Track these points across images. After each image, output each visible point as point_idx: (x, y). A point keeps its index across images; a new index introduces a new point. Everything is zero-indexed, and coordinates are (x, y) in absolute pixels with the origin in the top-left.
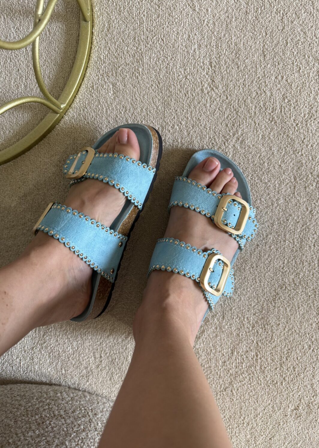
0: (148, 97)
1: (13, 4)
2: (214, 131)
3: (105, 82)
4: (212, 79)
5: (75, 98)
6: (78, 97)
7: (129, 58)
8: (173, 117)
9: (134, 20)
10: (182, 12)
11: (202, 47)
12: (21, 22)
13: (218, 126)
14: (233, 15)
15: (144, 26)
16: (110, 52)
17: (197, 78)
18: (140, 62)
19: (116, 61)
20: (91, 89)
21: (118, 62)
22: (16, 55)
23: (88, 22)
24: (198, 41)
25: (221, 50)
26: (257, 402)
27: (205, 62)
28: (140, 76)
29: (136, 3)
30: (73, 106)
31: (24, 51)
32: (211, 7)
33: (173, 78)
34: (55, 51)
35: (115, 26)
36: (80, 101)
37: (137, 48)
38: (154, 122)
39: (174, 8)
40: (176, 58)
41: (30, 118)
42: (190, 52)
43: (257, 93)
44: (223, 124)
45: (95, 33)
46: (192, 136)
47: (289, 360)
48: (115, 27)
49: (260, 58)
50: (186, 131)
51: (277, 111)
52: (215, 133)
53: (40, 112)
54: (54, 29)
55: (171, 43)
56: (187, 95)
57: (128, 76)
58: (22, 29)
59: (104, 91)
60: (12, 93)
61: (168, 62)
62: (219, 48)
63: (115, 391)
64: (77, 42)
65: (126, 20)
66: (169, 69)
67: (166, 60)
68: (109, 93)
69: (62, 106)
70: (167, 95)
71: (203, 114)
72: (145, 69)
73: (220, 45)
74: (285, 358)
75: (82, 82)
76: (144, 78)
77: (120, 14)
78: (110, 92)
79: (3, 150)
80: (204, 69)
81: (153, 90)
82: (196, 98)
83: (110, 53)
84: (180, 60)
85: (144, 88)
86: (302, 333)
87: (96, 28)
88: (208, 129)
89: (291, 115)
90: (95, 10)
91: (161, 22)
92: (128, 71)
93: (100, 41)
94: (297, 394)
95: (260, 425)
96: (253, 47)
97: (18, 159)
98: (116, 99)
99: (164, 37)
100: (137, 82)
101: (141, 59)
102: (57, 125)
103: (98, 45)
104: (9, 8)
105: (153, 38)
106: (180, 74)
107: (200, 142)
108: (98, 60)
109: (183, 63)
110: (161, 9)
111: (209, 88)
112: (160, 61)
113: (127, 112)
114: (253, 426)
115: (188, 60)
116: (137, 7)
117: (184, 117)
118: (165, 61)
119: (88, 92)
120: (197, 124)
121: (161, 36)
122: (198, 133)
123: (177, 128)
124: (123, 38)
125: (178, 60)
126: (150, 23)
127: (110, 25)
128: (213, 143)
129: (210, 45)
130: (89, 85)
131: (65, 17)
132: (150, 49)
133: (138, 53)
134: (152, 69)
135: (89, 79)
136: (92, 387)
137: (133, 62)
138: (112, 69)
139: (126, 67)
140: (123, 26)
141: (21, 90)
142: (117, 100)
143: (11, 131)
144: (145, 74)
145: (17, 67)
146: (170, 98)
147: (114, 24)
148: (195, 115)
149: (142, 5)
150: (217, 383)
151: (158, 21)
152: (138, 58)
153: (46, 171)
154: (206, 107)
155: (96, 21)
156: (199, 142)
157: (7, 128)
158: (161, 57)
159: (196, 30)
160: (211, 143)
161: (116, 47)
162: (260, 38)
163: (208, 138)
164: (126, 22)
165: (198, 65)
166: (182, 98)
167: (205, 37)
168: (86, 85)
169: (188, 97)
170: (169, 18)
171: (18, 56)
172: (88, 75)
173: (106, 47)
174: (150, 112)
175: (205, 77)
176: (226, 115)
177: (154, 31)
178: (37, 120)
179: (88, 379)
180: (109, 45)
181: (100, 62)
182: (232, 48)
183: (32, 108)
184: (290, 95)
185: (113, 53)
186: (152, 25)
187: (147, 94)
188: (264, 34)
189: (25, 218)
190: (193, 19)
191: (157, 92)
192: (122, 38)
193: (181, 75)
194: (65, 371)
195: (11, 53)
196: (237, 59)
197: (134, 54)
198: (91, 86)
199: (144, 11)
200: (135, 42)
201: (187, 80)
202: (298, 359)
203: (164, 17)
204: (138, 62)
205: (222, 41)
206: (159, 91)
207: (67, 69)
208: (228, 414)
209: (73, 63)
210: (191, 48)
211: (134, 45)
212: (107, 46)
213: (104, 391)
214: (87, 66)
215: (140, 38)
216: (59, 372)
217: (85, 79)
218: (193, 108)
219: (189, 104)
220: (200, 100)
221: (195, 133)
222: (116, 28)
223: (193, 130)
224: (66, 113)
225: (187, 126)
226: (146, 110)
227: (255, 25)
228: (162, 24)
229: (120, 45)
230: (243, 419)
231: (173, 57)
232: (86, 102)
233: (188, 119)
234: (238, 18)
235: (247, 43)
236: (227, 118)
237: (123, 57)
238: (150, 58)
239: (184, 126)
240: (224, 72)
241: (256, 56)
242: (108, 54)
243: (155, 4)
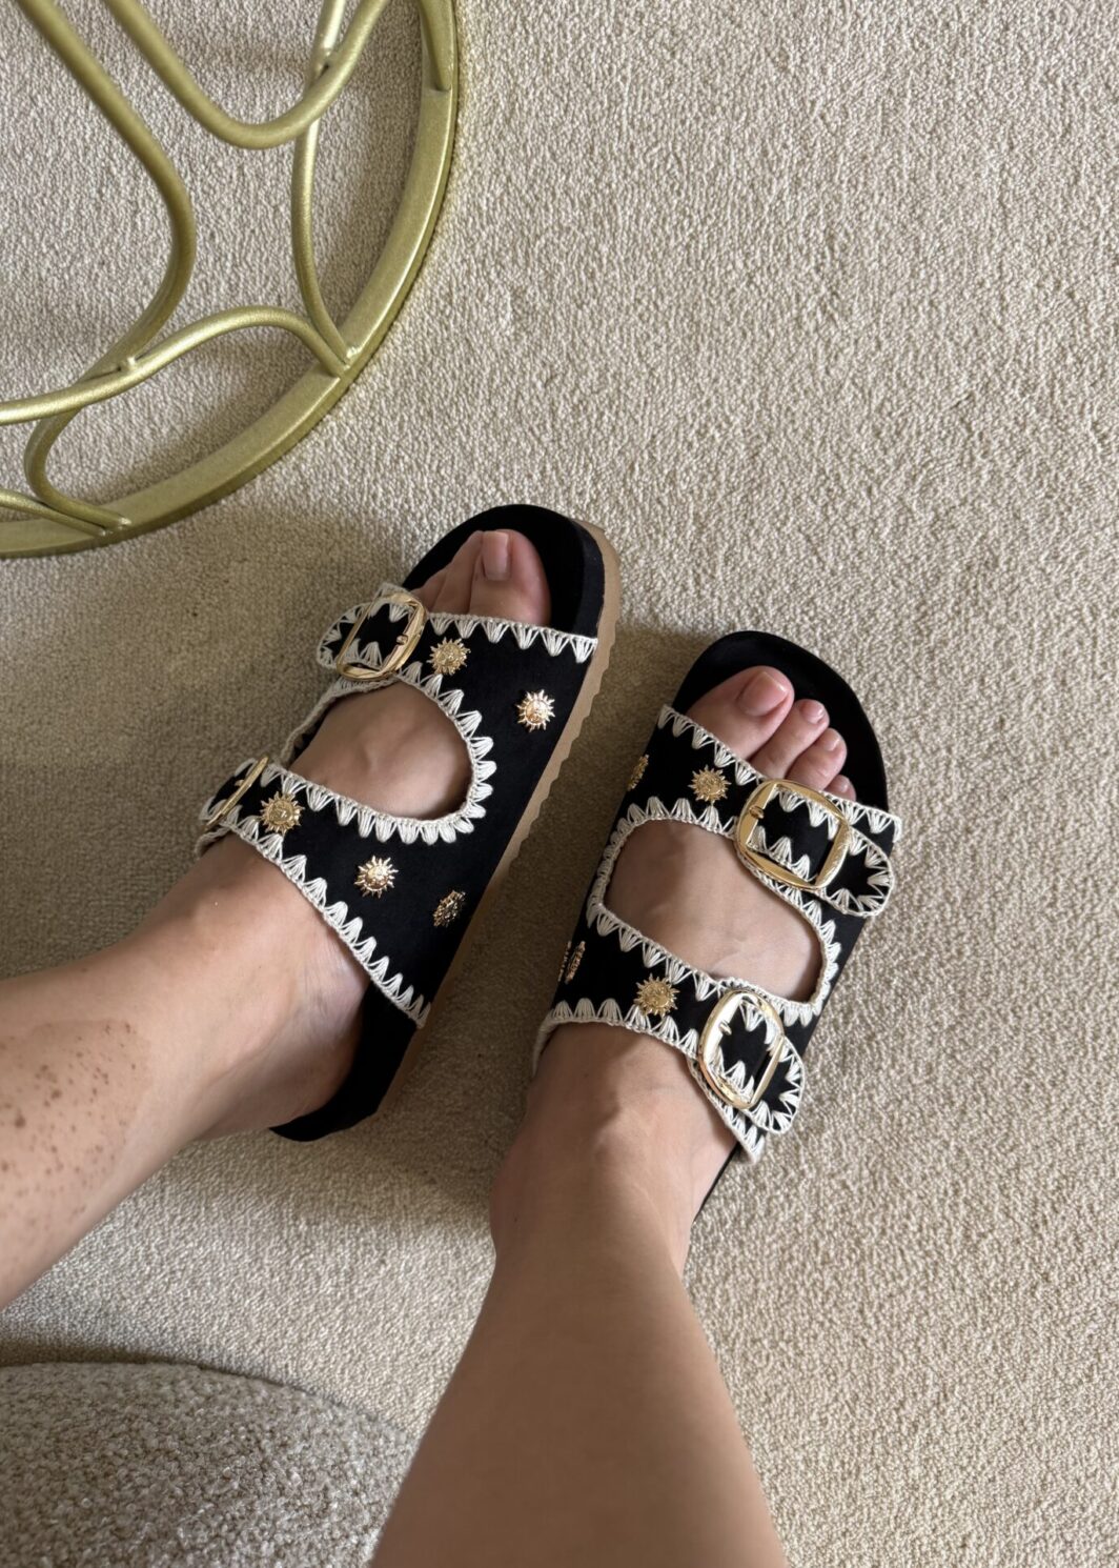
0: (622, 337)
1: (208, 29)
2: (835, 449)
3: (490, 283)
4: (831, 288)
5: (389, 329)
6: (400, 328)
7: (569, 209)
8: (704, 401)
9: (593, 93)
10: (743, 76)
11: (804, 185)
12: (229, 86)
13: (848, 435)
14: (907, 86)
15: (624, 112)
16: (511, 190)
17: (786, 284)
18: (606, 222)
19: (528, 216)
20: (442, 303)
21: (535, 222)
22: (206, 188)
23: (448, 91)
24: (790, 167)
25: (867, 192)
26: (945, 1347)
27: (811, 235)
28: (600, 271)
29: (600, 39)
30: (383, 355)
31: (234, 175)
32: (834, 60)
33: (709, 279)
34: (333, 179)
35: (530, 110)
36: (404, 342)
37: (597, 180)
38: (637, 417)
39: (722, 63)
40: (718, 218)
41: (242, 388)
42: (766, 201)
43: (976, 333)
44: (863, 431)
45: (466, 128)
46: (764, 463)
47: (1063, 1213)
48: (529, 113)
49: (989, 221)
50: (743, 447)
51: (1039, 390)
52: (839, 458)
53: (273, 369)
54: (335, 111)
55: (706, 170)
56: (749, 334)
57: (563, 270)
58: (230, 106)
59: (485, 310)
60: (186, 308)
61: (691, 230)
62: (860, 187)
63: (471, 1298)
64: (404, 155)
65: (566, 90)
66: (696, 252)
67: (686, 223)
68: (500, 319)
69: (352, 353)
70: (684, 331)
71: (803, 397)
72: (619, 246)
73: (862, 179)
74: (1048, 1205)
75: (415, 280)
76: (614, 278)
77: (548, 72)
78: (503, 316)
79: (147, 486)
80: (807, 256)
81: (641, 316)
82: (778, 344)
83: (509, 193)
84: (730, 226)
85: (612, 310)
86: (1105, 1122)
87: (468, 112)
88: (819, 443)
89: (1088, 406)
90: (467, 57)
91: (676, 101)
92: (566, 250)
93: (479, 155)
94: (1083, 1332)
95: (954, 1429)
96: (968, 187)
97: (194, 520)
98: (522, 337)
99: (683, 149)
100: (592, 290)
101: (609, 214)
102: (329, 413)
103: (472, 166)
104: (195, 40)
105: (649, 149)
106: (730, 267)
107: (790, 485)
108: (469, 214)
109: (741, 234)
110: (681, 61)
111: (819, 315)
112: (667, 228)
113: (557, 381)
114: (929, 1435)
115: (758, 224)
116: (602, 50)
117: (739, 402)
118: (682, 228)
119: (433, 313)
120: (782, 426)
121: (674, 148)
122: (785, 457)
123: (717, 435)
124: (555, 148)
125: (725, 224)
126: (643, 103)
127: (513, 104)
128: (829, 490)
129: (831, 181)
130: (436, 290)
131: (371, 75)
132: (638, 183)
133: (599, 196)
134: (641, 250)
135: (439, 273)
136: (397, 1284)
137: (583, 222)
138: (513, 244)
139: (559, 238)
140: (557, 108)
141: (218, 298)
142: (524, 341)
143: (178, 427)
144: (619, 263)
145: (208, 226)
146: (693, 343)
147: (526, 103)
148: (777, 399)
149: (619, 46)
150: (814, 1284)
151: (669, 98)
152: (600, 211)
153: (285, 559)
154: (813, 374)
155: (470, 90)
156: (787, 485)
157: (166, 417)
158: (671, 215)
159: (787, 131)
160: (822, 489)
161: (530, 173)
162: (992, 159)
163: (815, 472)
164: (565, 98)
165: (789, 241)
166: (733, 344)
167: (815, 156)
168: (429, 292)
169: (753, 341)
170: (704, 91)
171: (215, 192)
172: (435, 257)
173: (496, 173)
174: (628, 386)
175: (811, 280)
176: (874, 401)
177: (654, 127)
178: (263, 395)
179: (385, 1254)
180: (508, 167)
181: (477, 219)
182: (901, 190)
183: (248, 356)
184: (1085, 341)
185: (520, 192)
186: (648, 110)
187: (621, 329)
188: (1005, 146)
189: (205, 711)
190: (781, 98)
191: (652, 321)
192: (550, 148)
193: (734, 273)
194: (308, 1223)
195: (192, 182)
196: (916, 222)
197: (588, 199)
198: (443, 293)
199: (624, 66)
200: (592, 159)
201: (752, 287)
202: (1092, 1212)
203: (689, 85)
204: (598, 222)
205: (868, 165)
206: (660, 319)
207: (369, 237)
208: (846, 1390)
209: (391, 221)
210: (770, 190)
211: (587, 172)
212: (502, 170)
213: (436, 1298)
214: (434, 231)
215: (607, 150)
216: (289, 1227)
217: (426, 271)
218: (771, 375)
219: (758, 361)
220: (793, 350)
221: (775, 454)
222: (533, 114)
223: (770, 445)
224: (358, 376)
225: (749, 431)
226: (614, 376)
227: (973, 116)
228: (680, 109)
229: (543, 169)
230: (895, 1405)
231: (709, 216)
232: (427, 346)
233: (752, 407)
234: (923, 98)
235: (950, 176)
236: (879, 410)
237: (550, 206)
238: (638, 212)
239: (739, 431)
240: (870, 265)
241: (976, 217)
242: (502, 194)
243: (662, 44)
